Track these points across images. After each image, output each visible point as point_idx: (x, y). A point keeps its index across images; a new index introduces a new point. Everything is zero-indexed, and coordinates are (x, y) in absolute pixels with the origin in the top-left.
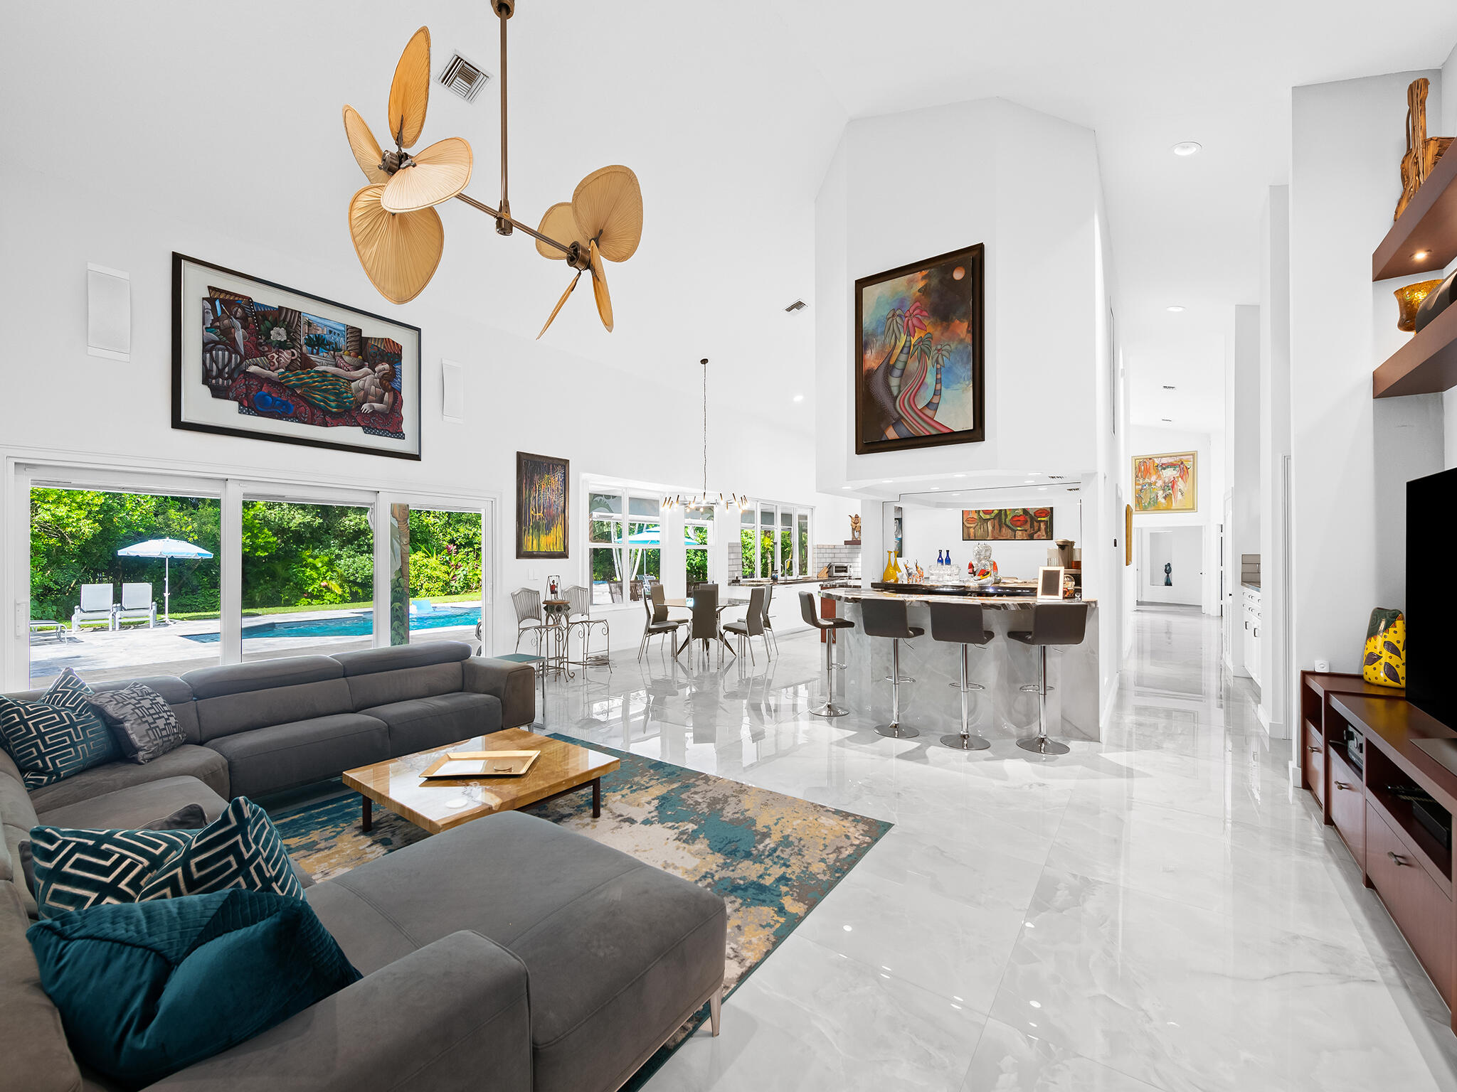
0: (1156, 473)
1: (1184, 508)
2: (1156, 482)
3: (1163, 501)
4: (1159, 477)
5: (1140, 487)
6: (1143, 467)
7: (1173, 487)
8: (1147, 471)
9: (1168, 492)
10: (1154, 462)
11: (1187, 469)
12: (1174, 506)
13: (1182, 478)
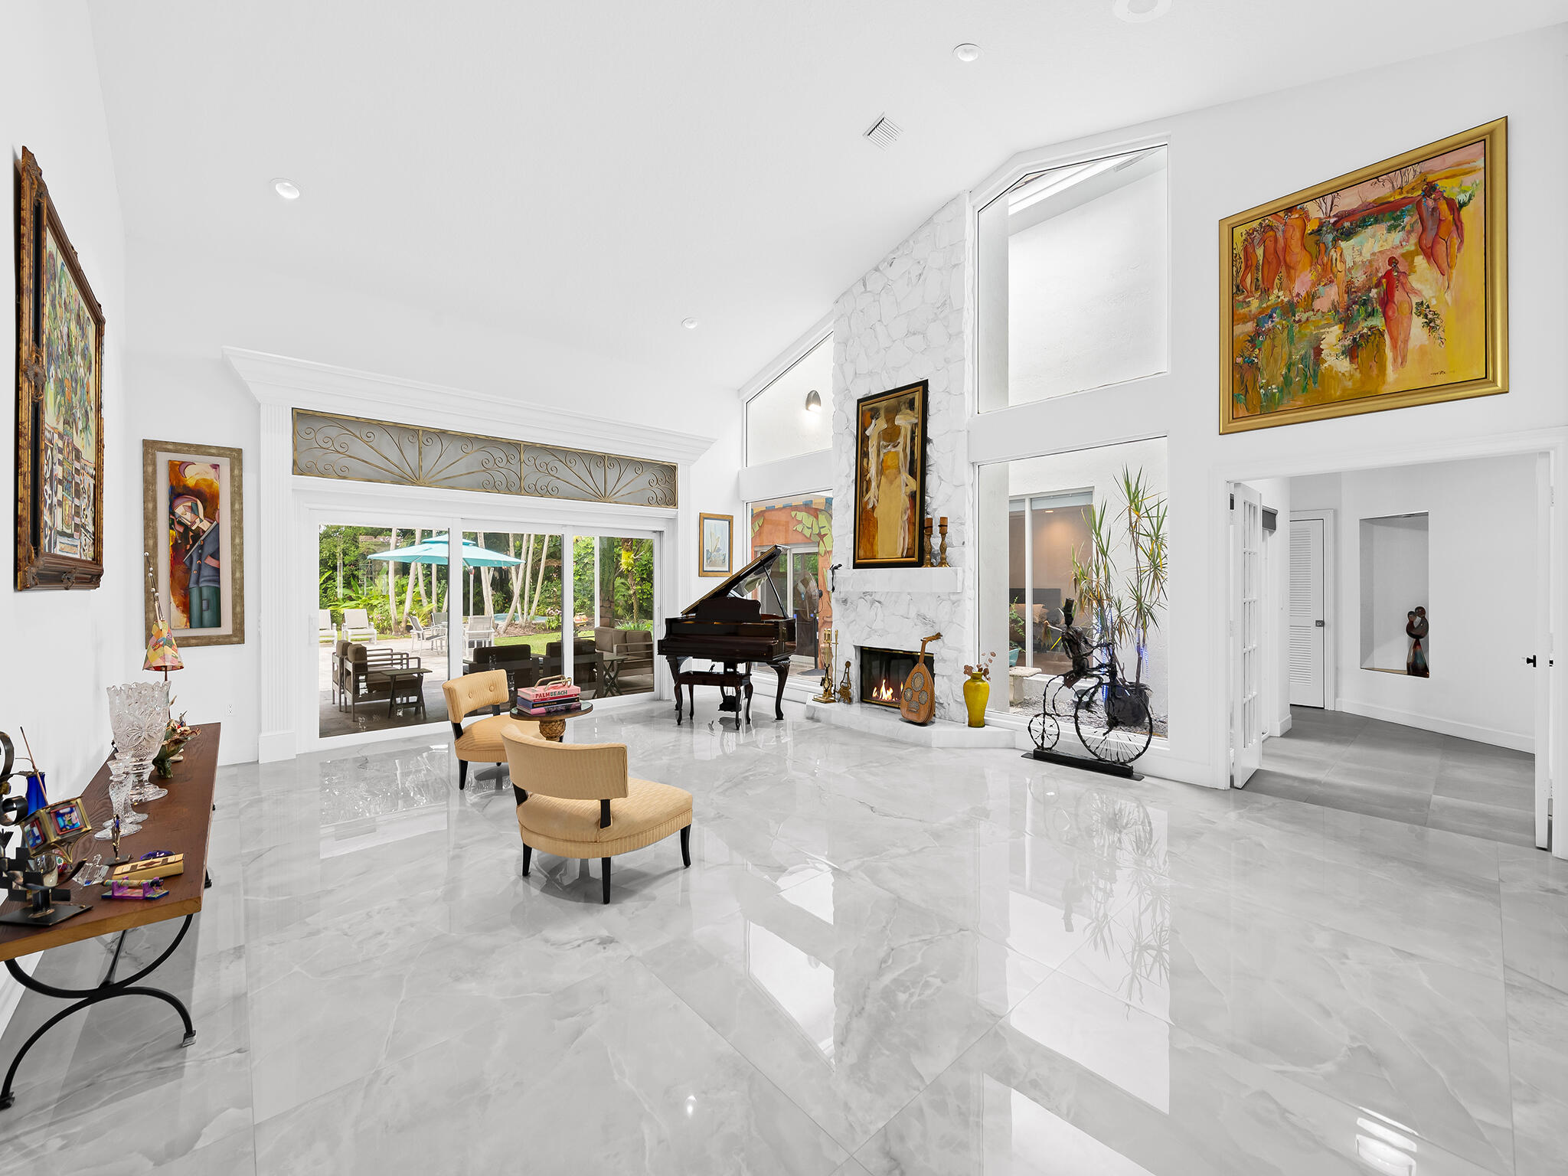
0: (1315, 260)
1: (1440, 380)
2: (1312, 297)
3: (1344, 365)
4: (1327, 274)
5: (1250, 327)
6: (1260, 252)
7: (1386, 300)
8: (1279, 263)
9: (1363, 327)
10: (1305, 217)
11: (1456, 208)
12: (1393, 377)
13: (1430, 254)
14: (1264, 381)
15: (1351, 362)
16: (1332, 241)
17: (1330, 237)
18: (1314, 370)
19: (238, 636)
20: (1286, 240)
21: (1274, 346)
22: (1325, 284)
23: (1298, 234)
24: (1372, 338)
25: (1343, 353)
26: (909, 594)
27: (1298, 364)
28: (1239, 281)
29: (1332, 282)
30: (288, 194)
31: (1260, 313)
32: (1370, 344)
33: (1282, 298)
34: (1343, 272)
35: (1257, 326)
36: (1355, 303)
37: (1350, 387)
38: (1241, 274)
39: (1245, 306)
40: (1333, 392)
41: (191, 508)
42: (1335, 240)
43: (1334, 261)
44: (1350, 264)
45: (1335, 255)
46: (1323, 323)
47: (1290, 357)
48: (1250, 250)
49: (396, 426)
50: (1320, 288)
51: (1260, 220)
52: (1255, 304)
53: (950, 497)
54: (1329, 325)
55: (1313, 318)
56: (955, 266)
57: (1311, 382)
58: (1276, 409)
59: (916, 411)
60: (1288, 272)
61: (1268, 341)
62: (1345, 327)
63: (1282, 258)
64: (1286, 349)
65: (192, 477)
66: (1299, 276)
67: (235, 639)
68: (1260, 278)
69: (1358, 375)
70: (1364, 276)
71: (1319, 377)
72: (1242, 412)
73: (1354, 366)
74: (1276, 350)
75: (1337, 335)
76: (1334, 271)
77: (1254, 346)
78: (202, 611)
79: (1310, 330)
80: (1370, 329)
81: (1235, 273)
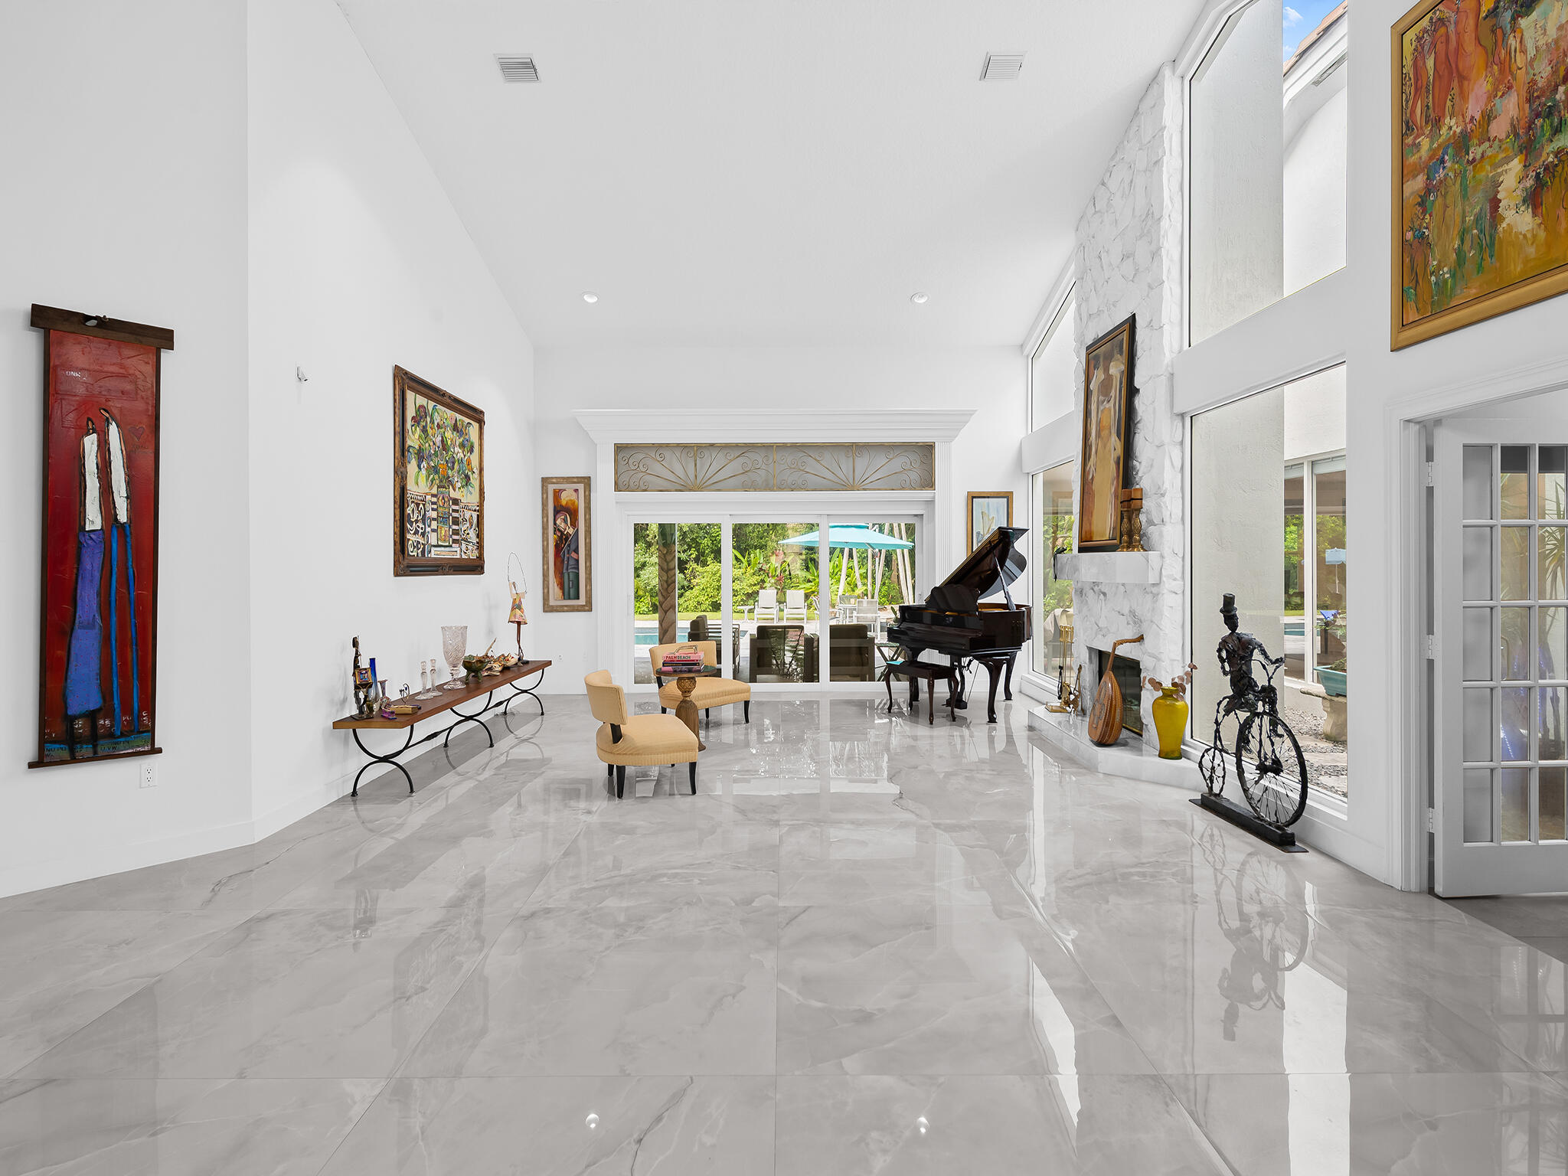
14: (1435, 263)
15: (1534, 214)
16: (1510, 22)
17: (1507, 16)
18: (1491, 236)
19: (588, 607)
20: (1458, 34)
21: (1446, 206)
22: (1503, 94)
23: (1471, 22)
24: (1559, 169)
25: (1524, 201)
26: (1123, 585)
27: (1472, 229)
28: (1408, 115)
29: (1510, 88)
30: (591, 300)
31: (1431, 158)
32: (1557, 179)
33: (1454, 128)
34: (1524, 69)
35: (1427, 179)
36: (1538, 115)
37: (1533, 256)
38: (1410, 103)
39: (1415, 151)
40: (1512, 267)
41: (564, 519)
42: (1514, 20)
43: (1513, 53)
44: (1531, 52)
45: (1514, 43)
46: (1499, 158)
47: (1464, 221)
48: (1420, 63)
49: (678, 445)
50: (1497, 100)
51: (1430, 14)
52: (1425, 143)
53: (1153, 460)
54: (1508, 160)
55: (1489, 153)
56: (1156, 163)
57: (1486, 256)
58: (1448, 304)
59: (1124, 354)
60: (1461, 86)
61: (1440, 200)
62: (1526, 159)
63: (1454, 66)
64: (1459, 209)
65: (565, 498)
66: (1472, 90)
67: (587, 608)
68: (1430, 104)
69: (1542, 234)
70: (1549, 68)
71: (1496, 246)
72: (1412, 316)
73: (1538, 220)
74: (1449, 211)
75: (1517, 174)
76: (1512, 70)
77: (1424, 212)
78: (569, 588)
79: (1486, 171)
80: (1557, 154)
81: (1404, 103)
